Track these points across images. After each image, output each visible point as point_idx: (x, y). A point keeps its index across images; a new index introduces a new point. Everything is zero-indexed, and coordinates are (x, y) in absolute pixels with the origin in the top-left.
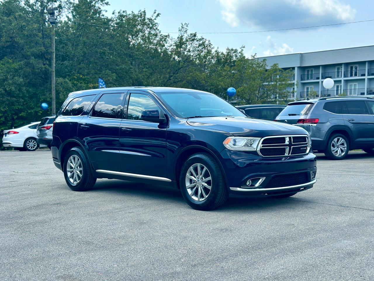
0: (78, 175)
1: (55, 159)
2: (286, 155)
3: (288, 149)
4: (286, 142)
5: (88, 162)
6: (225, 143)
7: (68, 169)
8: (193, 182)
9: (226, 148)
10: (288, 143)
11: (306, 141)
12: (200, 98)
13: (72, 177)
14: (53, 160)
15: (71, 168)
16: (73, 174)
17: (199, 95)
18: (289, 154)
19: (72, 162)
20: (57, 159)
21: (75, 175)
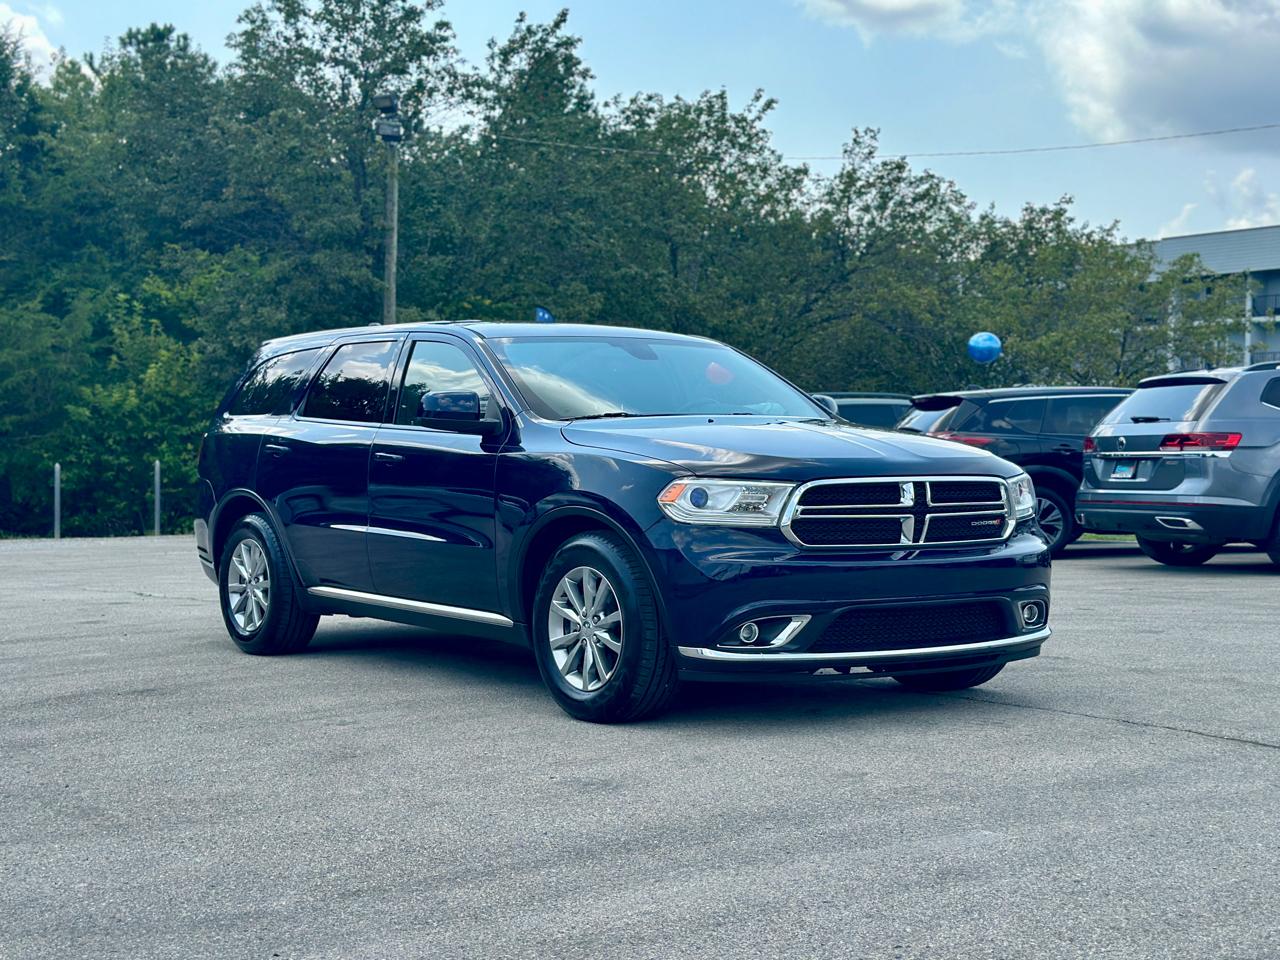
0: (258, 603)
1: (203, 554)
2: (905, 541)
3: (912, 521)
4: (902, 499)
5: (284, 562)
6: (664, 499)
7: (233, 584)
8: (572, 627)
9: (664, 517)
10: (911, 503)
11: (1000, 498)
12: (652, 356)
13: (242, 608)
14: (200, 556)
15: (241, 580)
16: (247, 598)
17: (654, 348)
18: (916, 539)
19: (242, 563)
20: (205, 551)
21: (252, 606)
